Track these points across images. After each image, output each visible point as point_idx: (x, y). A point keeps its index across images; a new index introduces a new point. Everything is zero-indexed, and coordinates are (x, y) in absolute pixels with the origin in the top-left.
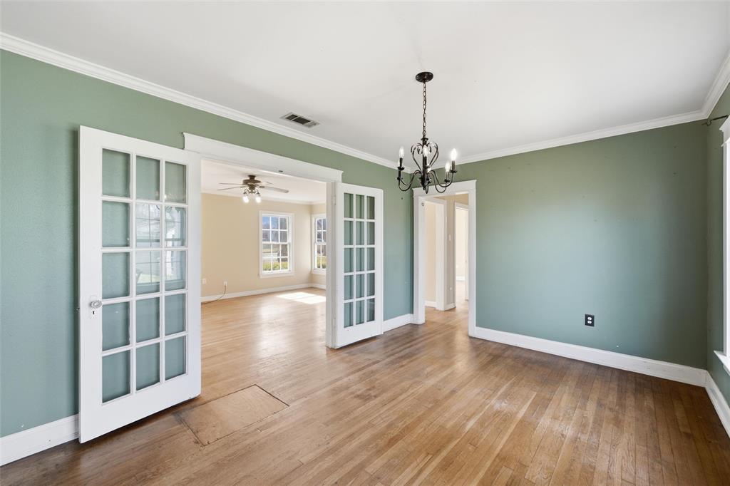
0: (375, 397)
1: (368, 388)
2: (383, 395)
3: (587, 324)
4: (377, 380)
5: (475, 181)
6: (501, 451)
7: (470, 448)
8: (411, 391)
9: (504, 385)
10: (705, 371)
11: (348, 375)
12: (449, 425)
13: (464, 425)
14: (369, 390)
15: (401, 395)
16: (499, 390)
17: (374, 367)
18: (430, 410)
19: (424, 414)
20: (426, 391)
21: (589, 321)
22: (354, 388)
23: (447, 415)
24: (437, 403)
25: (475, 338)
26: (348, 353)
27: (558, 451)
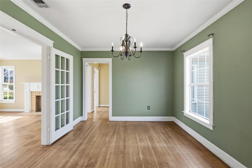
0: (96, 162)
1: (88, 159)
2: (99, 160)
3: (148, 109)
4: (89, 153)
5: (112, 58)
6: (158, 162)
7: (149, 166)
8: (109, 152)
9: (137, 136)
10: (173, 117)
11: (71, 157)
12: (135, 161)
13: (140, 158)
14: (89, 160)
15: (106, 156)
16: (137, 139)
17: (82, 147)
18: (124, 157)
19: (123, 161)
20: (115, 149)
21: (149, 108)
22: (81, 163)
23: (131, 156)
24: (123, 153)
25: (112, 121)
26: (60, 145)
27: (169, 153)
